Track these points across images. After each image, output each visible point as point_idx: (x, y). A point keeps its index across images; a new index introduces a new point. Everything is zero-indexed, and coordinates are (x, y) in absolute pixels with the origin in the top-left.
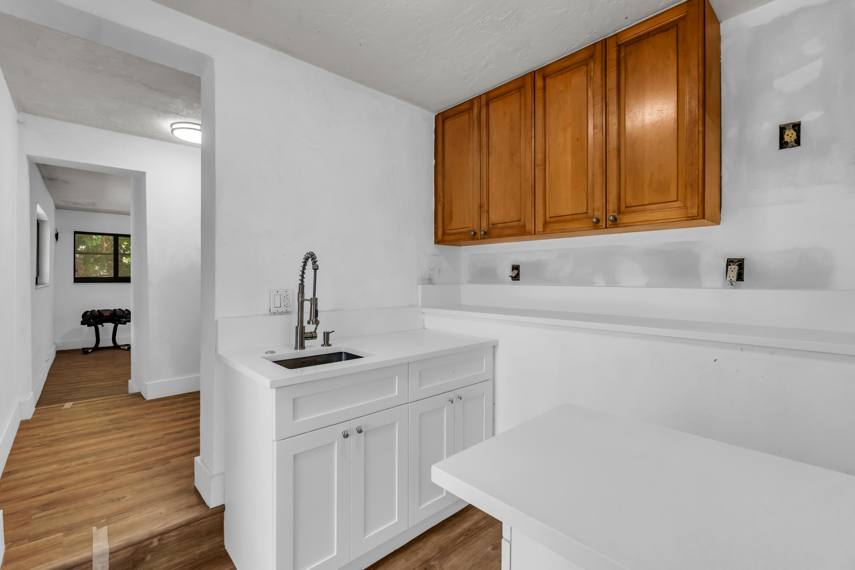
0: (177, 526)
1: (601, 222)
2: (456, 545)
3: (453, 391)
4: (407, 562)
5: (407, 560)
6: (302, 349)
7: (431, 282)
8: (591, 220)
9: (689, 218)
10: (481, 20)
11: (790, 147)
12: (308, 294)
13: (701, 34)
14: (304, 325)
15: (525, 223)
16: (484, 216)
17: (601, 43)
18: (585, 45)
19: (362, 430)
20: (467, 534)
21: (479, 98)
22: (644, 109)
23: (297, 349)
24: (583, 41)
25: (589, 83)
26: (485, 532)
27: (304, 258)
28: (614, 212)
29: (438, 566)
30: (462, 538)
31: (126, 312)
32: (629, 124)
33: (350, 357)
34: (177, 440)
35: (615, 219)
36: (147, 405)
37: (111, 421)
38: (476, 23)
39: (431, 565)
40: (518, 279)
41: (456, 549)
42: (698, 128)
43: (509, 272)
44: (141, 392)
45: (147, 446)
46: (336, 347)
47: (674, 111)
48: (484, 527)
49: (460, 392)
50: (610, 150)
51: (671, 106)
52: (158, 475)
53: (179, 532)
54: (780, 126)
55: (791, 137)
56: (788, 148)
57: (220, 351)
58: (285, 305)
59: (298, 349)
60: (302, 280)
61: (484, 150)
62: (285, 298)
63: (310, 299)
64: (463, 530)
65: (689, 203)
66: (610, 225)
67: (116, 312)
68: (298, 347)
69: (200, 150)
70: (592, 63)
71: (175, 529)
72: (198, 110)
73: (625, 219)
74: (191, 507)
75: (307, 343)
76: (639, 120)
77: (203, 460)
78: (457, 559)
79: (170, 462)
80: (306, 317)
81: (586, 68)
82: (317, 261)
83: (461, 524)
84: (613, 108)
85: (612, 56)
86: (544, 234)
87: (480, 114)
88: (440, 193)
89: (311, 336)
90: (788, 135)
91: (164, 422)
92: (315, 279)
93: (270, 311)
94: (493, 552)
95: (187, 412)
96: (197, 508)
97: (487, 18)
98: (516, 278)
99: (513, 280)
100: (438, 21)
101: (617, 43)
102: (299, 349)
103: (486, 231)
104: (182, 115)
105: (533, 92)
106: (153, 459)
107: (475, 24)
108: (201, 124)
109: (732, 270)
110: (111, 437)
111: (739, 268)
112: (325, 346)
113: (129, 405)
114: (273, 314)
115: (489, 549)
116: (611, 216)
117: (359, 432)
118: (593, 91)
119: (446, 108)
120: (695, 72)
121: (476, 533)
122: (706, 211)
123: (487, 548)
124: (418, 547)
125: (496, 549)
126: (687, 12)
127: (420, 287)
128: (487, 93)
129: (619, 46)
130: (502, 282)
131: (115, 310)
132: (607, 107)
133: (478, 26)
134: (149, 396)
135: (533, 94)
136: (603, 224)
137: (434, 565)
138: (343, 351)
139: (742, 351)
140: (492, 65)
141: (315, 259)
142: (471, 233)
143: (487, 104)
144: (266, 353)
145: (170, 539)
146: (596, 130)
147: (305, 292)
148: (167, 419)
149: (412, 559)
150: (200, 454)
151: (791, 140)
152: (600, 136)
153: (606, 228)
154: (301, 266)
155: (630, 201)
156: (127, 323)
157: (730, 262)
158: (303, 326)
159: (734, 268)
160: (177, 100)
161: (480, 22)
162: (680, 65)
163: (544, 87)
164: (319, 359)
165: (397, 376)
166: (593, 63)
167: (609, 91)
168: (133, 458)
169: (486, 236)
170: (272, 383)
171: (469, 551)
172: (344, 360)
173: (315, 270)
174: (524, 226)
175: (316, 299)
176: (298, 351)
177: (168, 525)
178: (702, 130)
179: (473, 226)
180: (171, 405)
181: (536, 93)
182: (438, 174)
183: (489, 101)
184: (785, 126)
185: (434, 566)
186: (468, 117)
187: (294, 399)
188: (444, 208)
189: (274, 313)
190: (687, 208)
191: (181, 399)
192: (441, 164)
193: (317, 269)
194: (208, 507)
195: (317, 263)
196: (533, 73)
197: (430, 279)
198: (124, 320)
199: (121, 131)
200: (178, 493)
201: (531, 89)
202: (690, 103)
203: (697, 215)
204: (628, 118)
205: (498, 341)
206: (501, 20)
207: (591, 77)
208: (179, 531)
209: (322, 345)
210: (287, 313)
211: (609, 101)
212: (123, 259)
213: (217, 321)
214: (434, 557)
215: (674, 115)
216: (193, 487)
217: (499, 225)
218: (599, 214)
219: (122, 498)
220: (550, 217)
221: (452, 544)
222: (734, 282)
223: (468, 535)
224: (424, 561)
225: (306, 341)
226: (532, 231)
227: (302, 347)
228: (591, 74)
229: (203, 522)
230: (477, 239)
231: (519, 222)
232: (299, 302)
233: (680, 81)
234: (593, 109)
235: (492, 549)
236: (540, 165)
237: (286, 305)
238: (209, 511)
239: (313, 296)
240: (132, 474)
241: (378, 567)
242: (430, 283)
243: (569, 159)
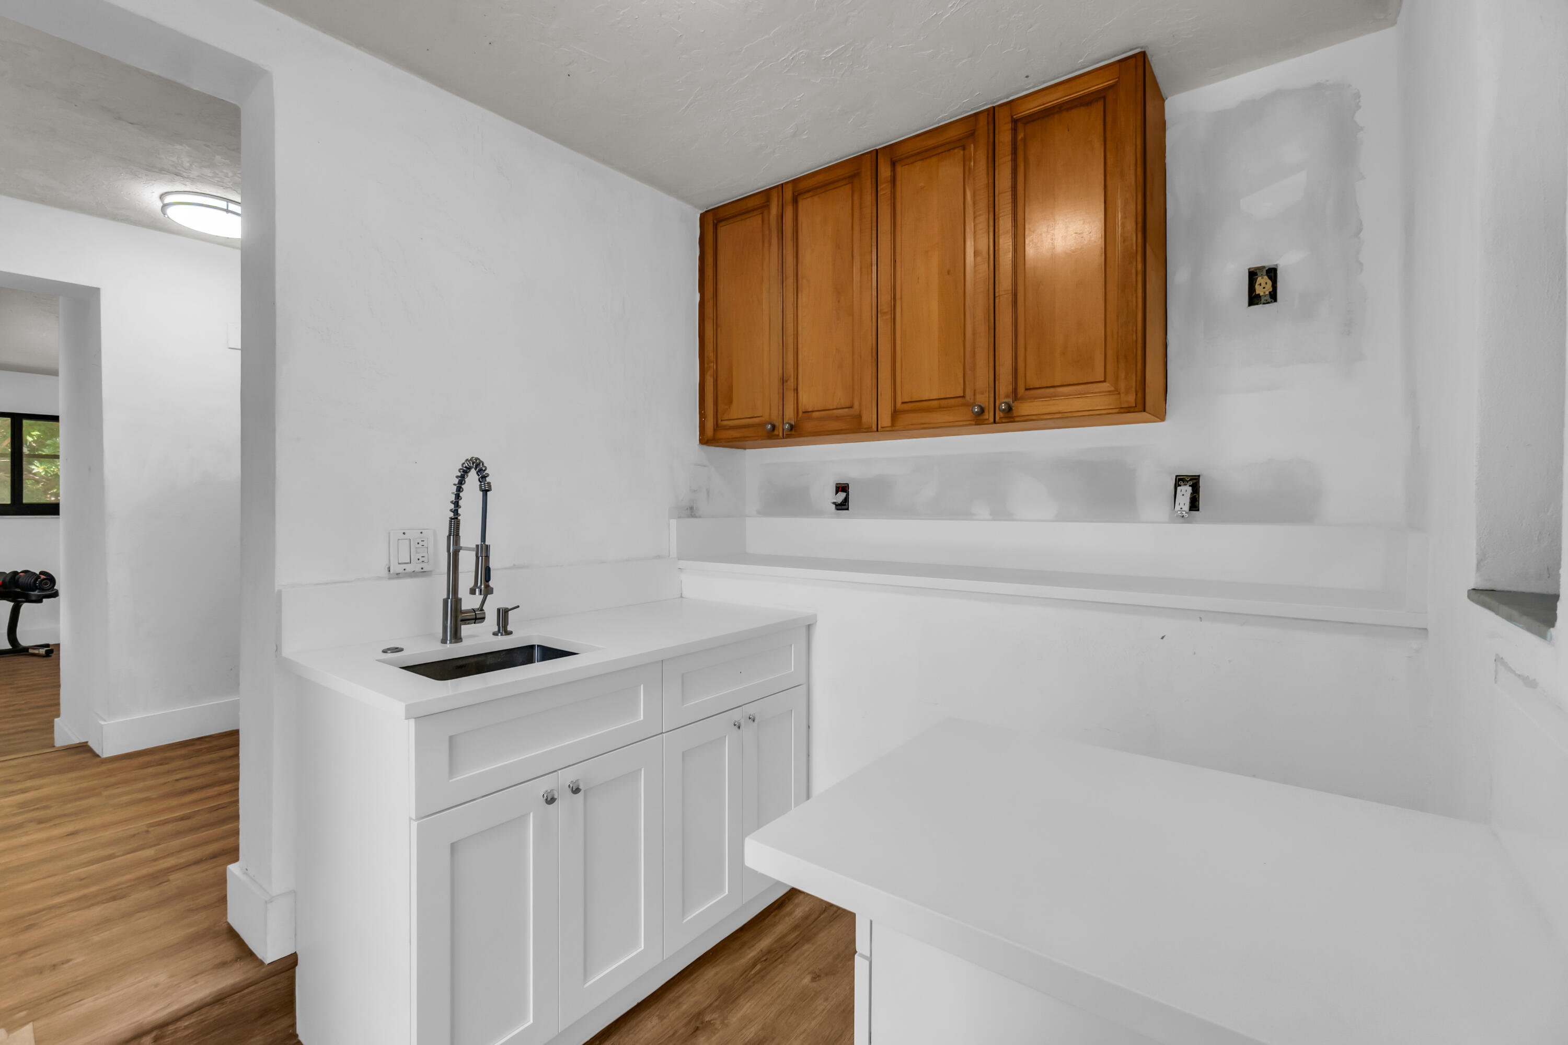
0: (195, 1006)
1: (986, 412)
2: (749, 981)
3: (741, 708)
4: (662, 1021)
5: (661, 1018)
6: (456, 642)
7: (693, 514)
8: (971, 409)
9: (1122, 411)
10: (791, 55)
11: (1264, 304)
12: (469, 536)
13: (1139, 117)
14: (460, 596)
15: (860, 412)
16: (790, 396)
17: (986, 113)
18: (961, 114)
19: (581, 787)
20: (765, 960)
21: (780, 188)
22: (1054, 229)
23: (446, 643)
24: (957, 107)
25: (966, 176)
26: (797, 953)
27: (461, 469)
28: (1007, 396)
29: (718, 1022)
30: (758, 967)
31: (43, 577)
32: (1030, 251)
33: (550, 653)
34: (178, 834)
35: (1010, 409)
36: (104, 768)
37: (22, 805)
38: (783, 58)
39: (707, 1022)
40: (846, 507)
41: (750, 987)
42: (1136, 265)
43: (831, 497)
44: (87, 742)
45: (112, 852)
46: (519, 637)
47: (1100, 236)
48: (796, 944)
49: (751, 710)
50: (1001, 294)
51: (1096, 228)
52: (143, 908)
53: (200, 1018)
54: (1249, 269)
55: (1264, 288)
56: (1261, 305)
57: (289, 650)
58: (419, 559)
59: (448, 642)
60: (456, 512)
61: (790, 281)
62: (420, 546)
63: (475, 547)
64: (758, 953)
65: (1122, 385)
66: (1000, 418)
67: (17, 576)
68: (449, 639)
69: (237, 254)
70: (972, 145)
71: (190, 1013)
72: (225, 171)
73: (1025, 408)
74: (223, 964)
75: (466, 630)
76: (1047, 247)
77: (247, 870)
78: (751, 1006)
79: (168, 881)
80: (466, 579)
81: (962, 152)
82: (488, 475)
83: (755, 942)
84: (1005, 223)
85: (1005, 137)
86: (893, 431)
87: (781, 217)
88: (710, 353)
89: (474, 617)
90: (1260, 285)
91: (147, 799)
92: (484, 507)
93: (390, 571)
94: (814, 985)
95: (198, 776)
96: (237, 965)
97: (801, 51)
98: (843, 506)
99: (838, 509)
100: (716, 48)
101: (1012, 117)
102: (451, 643)
103: (793, 424)
104: (188, 178)
105: (874, 185)
106: (128, 877)
107: (780, 61)
108: (240, 202)
109: (1182, 493)
110: (25, 839)
111: (1192, 490)
112: (499, 634)
113: (61, 771)
114: (396, 576)
115: (807, 980)
116: (1003, 403)
117: (575, 791)
118: (974, 193)
119: (721, 202)
120: (1131, 176)
121: (782, 956)
122: (1148, 398)
123: (803, 979)
124: (680, 992)
125: (818, 980)
126: (1119, 78)
127: (673, 522)
128: (795, 182)
129: (1015, 122)
130: (819, 513)
131: (15, 573)
132: (996, 221)
133: (785, 64)
134: (107, 750)
135: (874, 191)
136: (989, 415)
137: (711, 1020)
138: (536, 643)
139: (1201, 621)
140: (805, 133)
141: (485, 470)
142: (767, 426)
143: (795, 201)
144: (385, 651)
145: (179, 1035)
146: (979, 259)
147: (461, 534)
148: (153, 794)
149: (671, 1015)
150: (240, 858)
151: (1264, 293)
152: (984, 269)
153: (995, 422)
154: (455, 485)
155: (1033, 381)
156: (44, 600)
157: (1180, 480)
158: (458, 598)
159: (1185, 491)
160: (178, 147)
161: (788, 57)
162: (1109, 162)
163: (893, 180)
164: (490, 661)
165: (642, 686)
166: (974, 145)
167: (999, 194)
168: (82, 880)
169: (793, 432)
170: (408, 708)
171: (771, 988)
172: (537, 662)
173: (485, 491)
174: (859, 417)
175: (487, 547)
176: (448, 645)
177: (175, 1007)
178: (1142, 268)
179: (770, 415)
180: (161, 764)
181: (879, 189)
182: (705, 318)
183: (798, 195)
184: (1256, 270)
185: (712, 1022)
186: (760, 222)
187: (451, 738)
188: (717, 380)
189: (397, 574)
190: (1119, 394)
191: (183, 751)
192: (711, 302)
193: (488, 491)
194: (261, 963)
195: (488, 479)
196: (874, 154)
197: (691, 508)
198: (36, 593)
199: (42, 201)
200: (192, 941)
201: (870, 179)
202: (1123, 225)
203: (1134, 405)
204: (1030, 241)
205: (815, 616)
206: (825, 59)
207: (970, 168)
208: (200, 1015)
209: (495, 634)
210: (423, 573)
211: (999, 210)
212: (34, 465)
213: (280, 592)
214: (711, 1005)
215: (1101, 242)
216: (224, 925)
217: (816, 414)
218: (984, 399)
219: (63, 964)
220: (903, 403)
221: (742, 980)
222: (1186, 513)
223: (768, 960)
224: (694, 1016)
225: (463, 627)
226: (873, 425)
227: (456, 637)
228: (970, 164)
229: (252, 993)
230: (777, 437)
231: (850, 409)
232: (450, 554)
233: (1109, 188)
234: (974, 222)
235: (812, 979)
236: (886, 313)
237: (422, 559)
238: (263, 970)
239: (481, 542)
240: (80, 912)
241: (608, 1037)
242: (691, 515)
243: (935, 305)
